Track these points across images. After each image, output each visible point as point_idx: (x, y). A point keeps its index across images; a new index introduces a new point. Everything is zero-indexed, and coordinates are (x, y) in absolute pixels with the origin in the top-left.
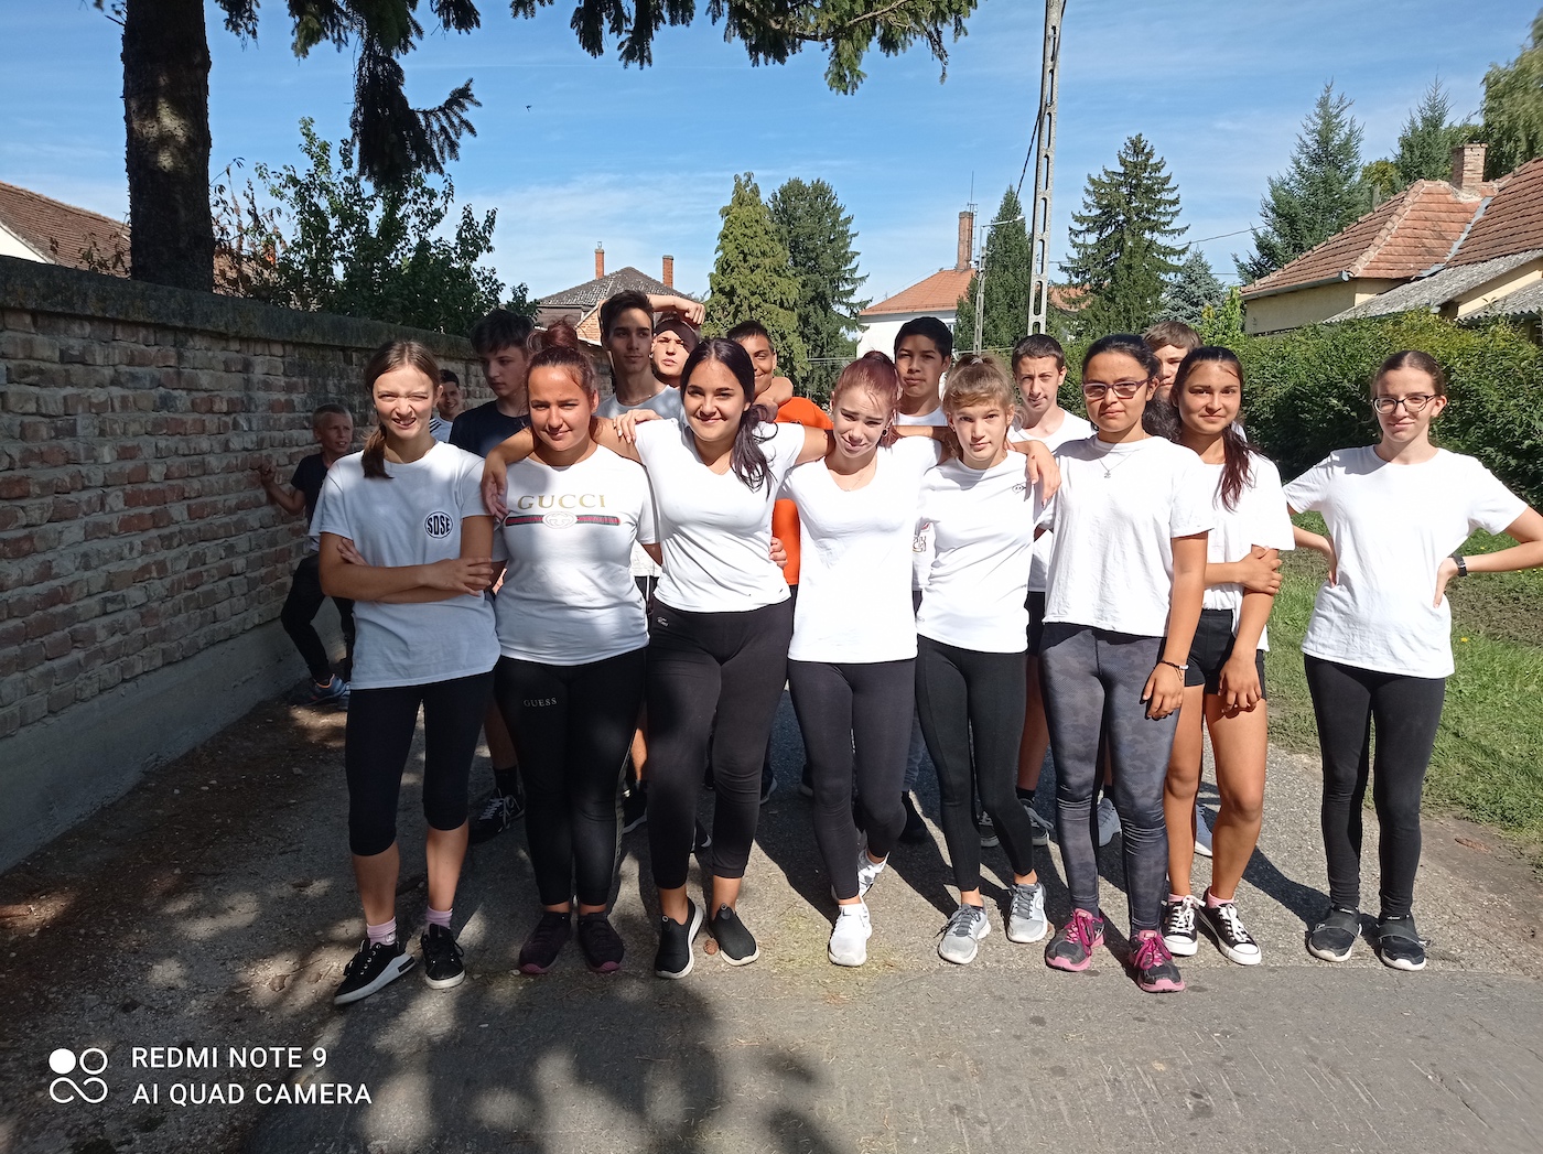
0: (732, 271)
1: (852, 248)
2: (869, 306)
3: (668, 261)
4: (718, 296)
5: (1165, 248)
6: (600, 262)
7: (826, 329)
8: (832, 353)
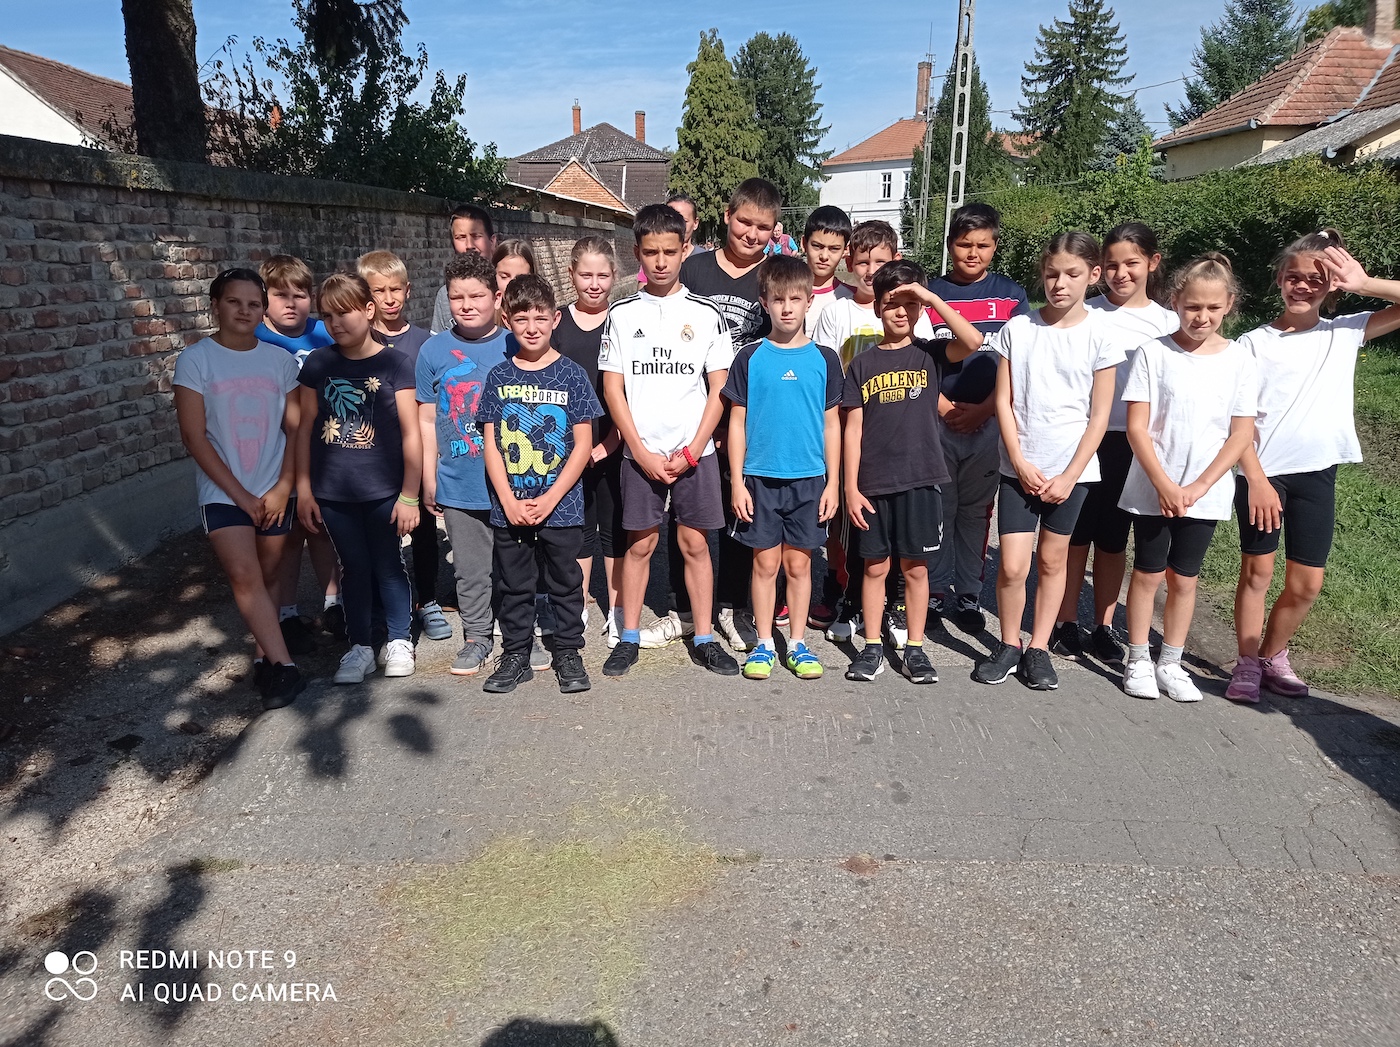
0: (698, 125)
1: (815, 100)
2: (831, 156)
3: (640, 116)
4: (686, 150)
5: (1113, 96)
6: (577, 119)
7: (791, 179)
8: (796, 203)
